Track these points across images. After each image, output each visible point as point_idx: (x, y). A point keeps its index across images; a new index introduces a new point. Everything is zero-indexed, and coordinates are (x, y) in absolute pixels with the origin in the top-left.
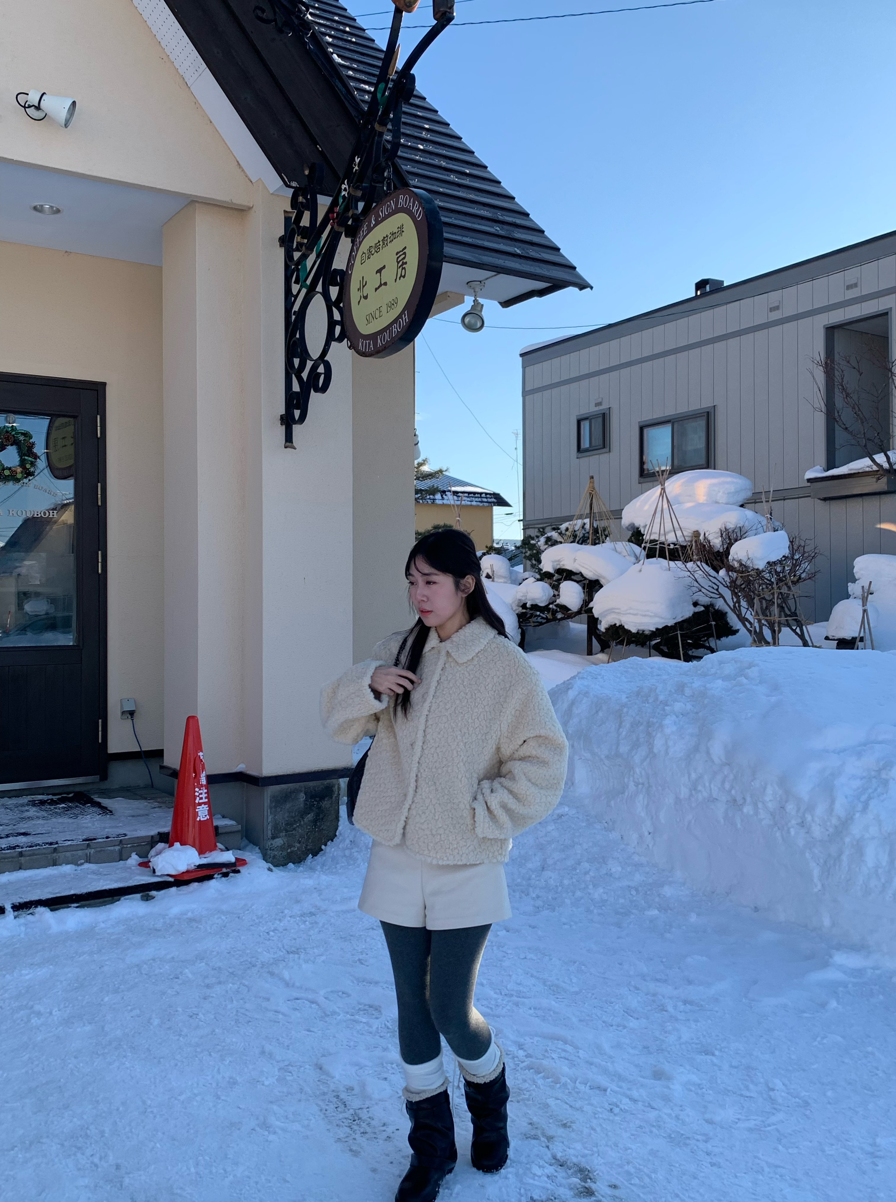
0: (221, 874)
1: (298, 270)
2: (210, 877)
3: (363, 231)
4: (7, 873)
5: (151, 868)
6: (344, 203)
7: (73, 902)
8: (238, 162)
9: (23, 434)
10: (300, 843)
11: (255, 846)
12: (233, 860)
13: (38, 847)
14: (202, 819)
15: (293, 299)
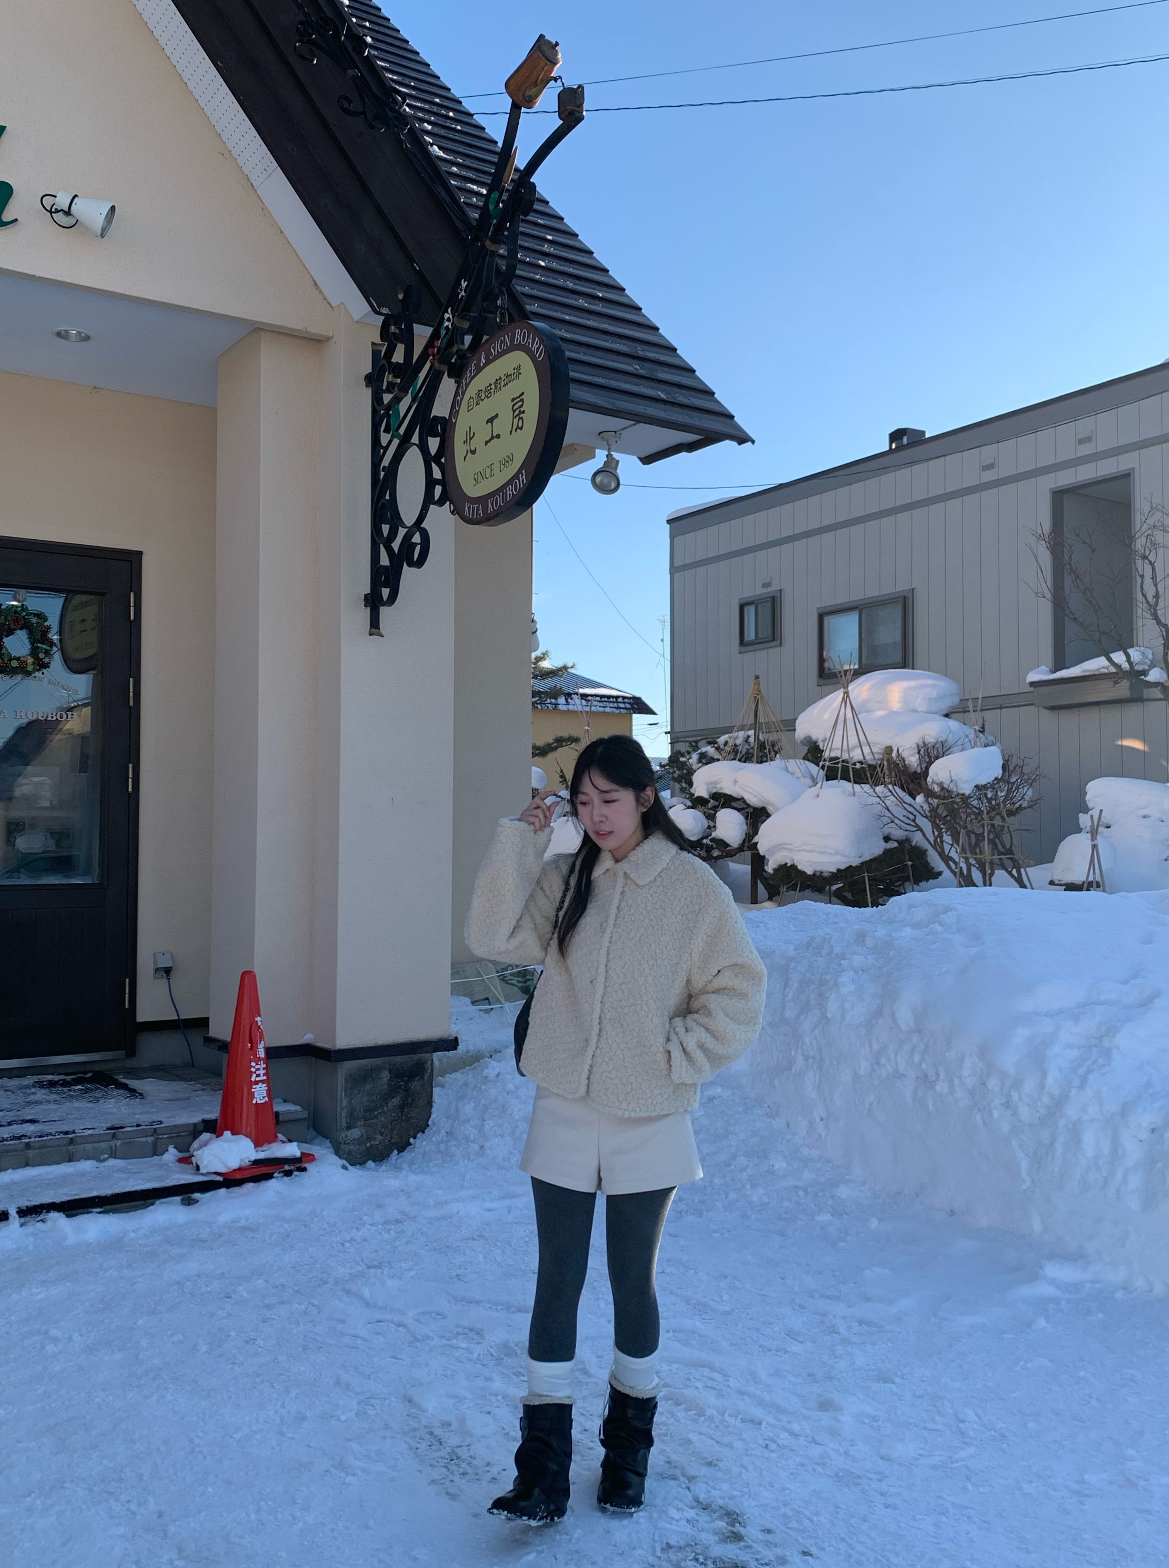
0: (282, 1172)
1: (389, 416)
2: (269, 1177)
3: (470, 372)
4: (10, 1170)
5: (194, 1164)
6: (447, 337)
7: (95, 1207)
8: (314, 281)
9: (36, 615)
10: (382, 1134)
11: (324, 1139)
12: (298, 1154)
13: (50, 1137)
14: (259, 1102)
15: (382, 451)
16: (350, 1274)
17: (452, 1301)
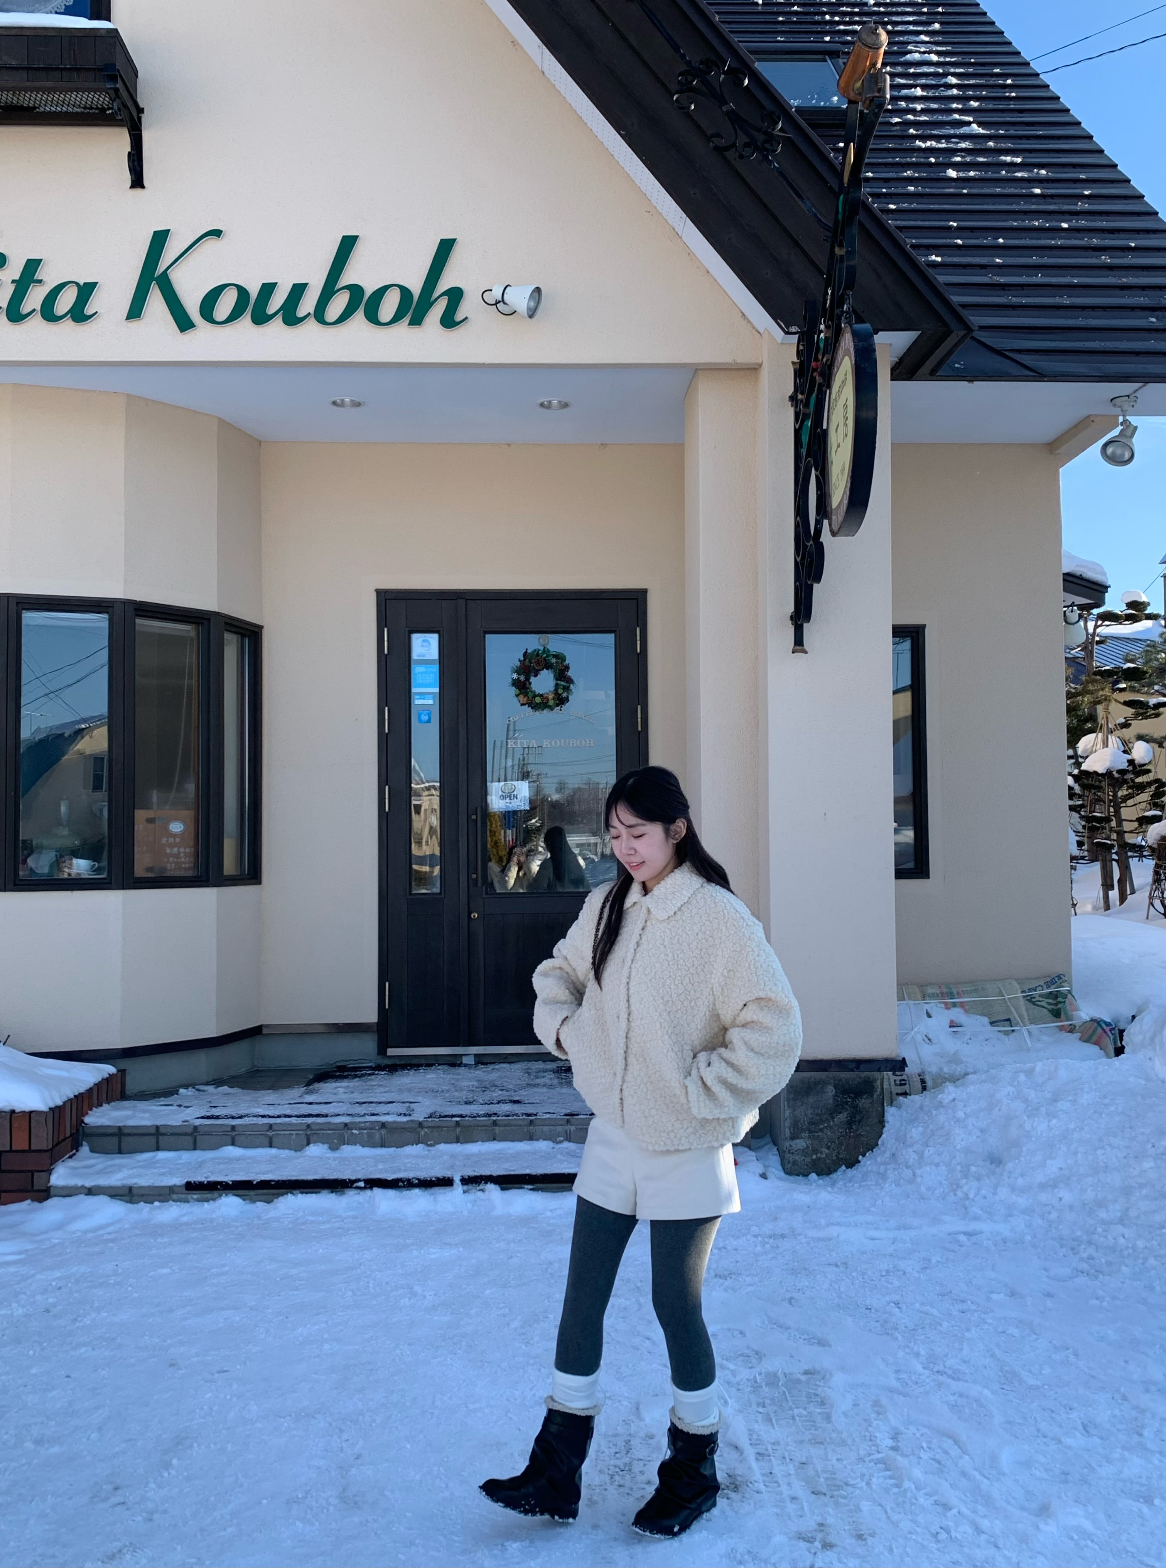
6: (823, 348)
7: (528, 1184)
8: (742, 312)
9: (554, 656)
10: (828, 1148)
13: (515, 1117)
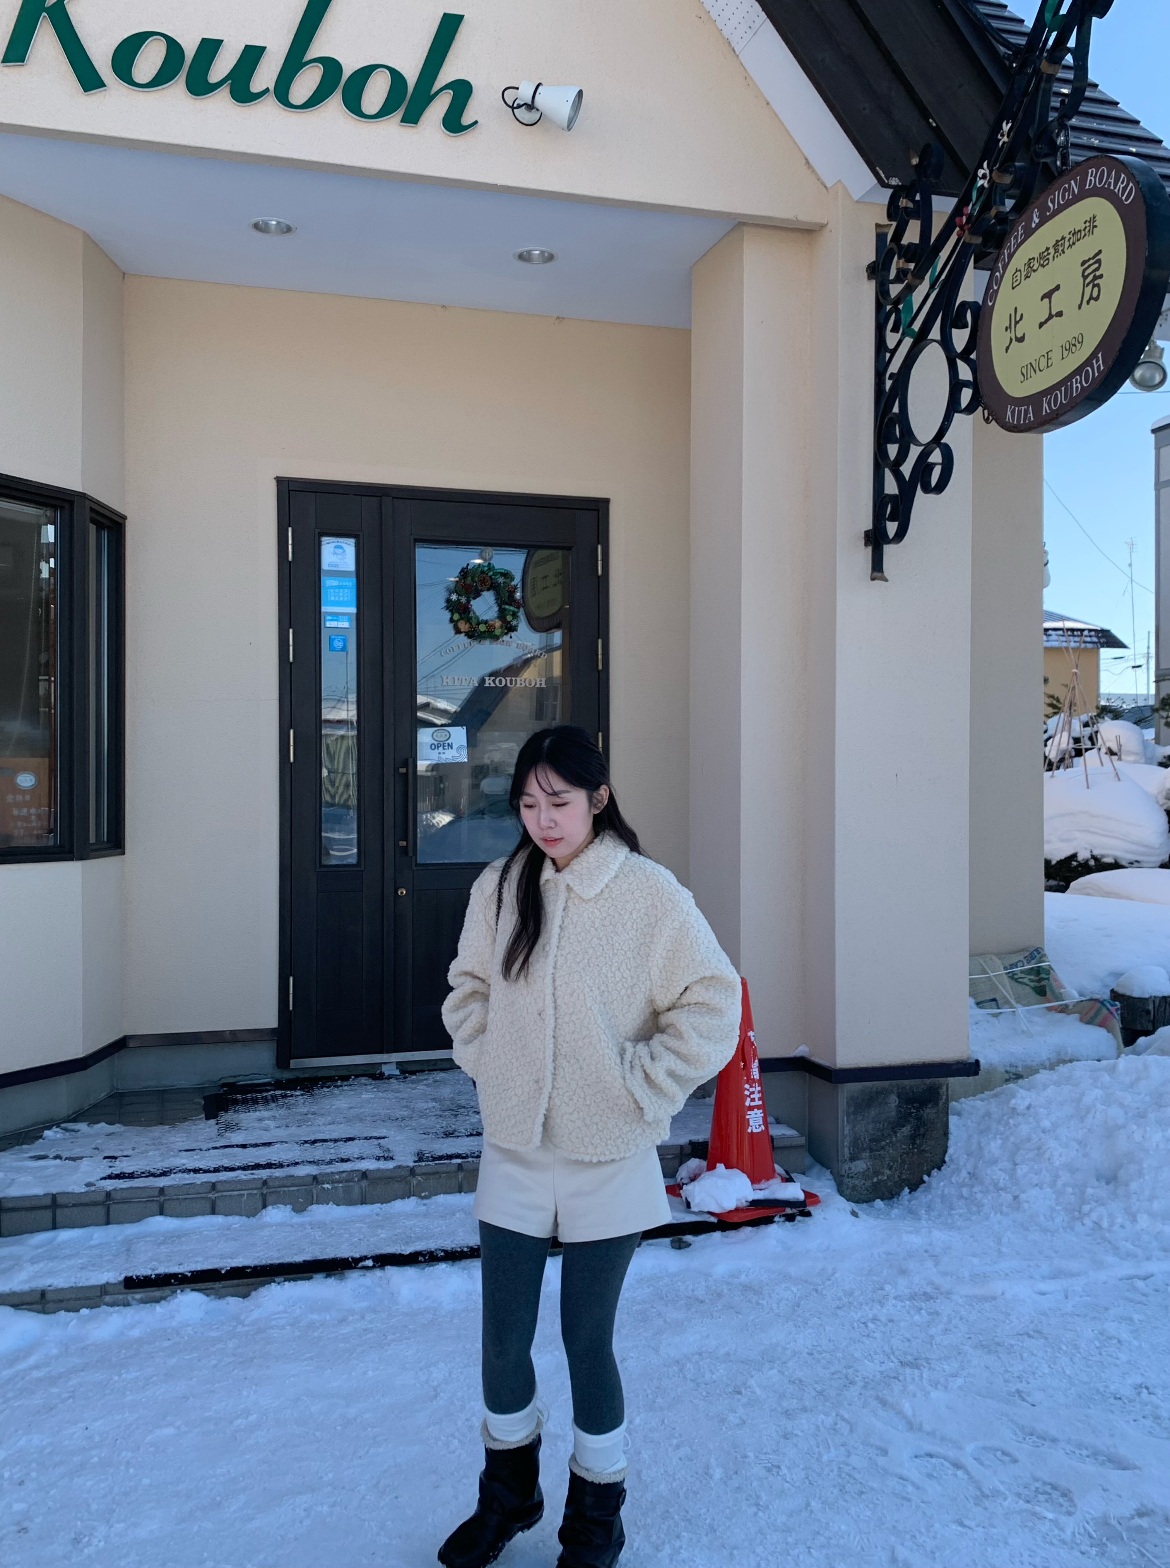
0: (784, 1216)
1: (898, 311)
2: (769, 1221)
3: (1016, 238)
5: (684, 1199)
6: (982, 199)
8: (806, 159)
9: (502, 574)
10: (890, 1168)
11: (824, 1169)
12: (802, 1196)
14: (755, 1131)
15: (888, 355)
16: (881, 1373)
17: (1019, 1433)
